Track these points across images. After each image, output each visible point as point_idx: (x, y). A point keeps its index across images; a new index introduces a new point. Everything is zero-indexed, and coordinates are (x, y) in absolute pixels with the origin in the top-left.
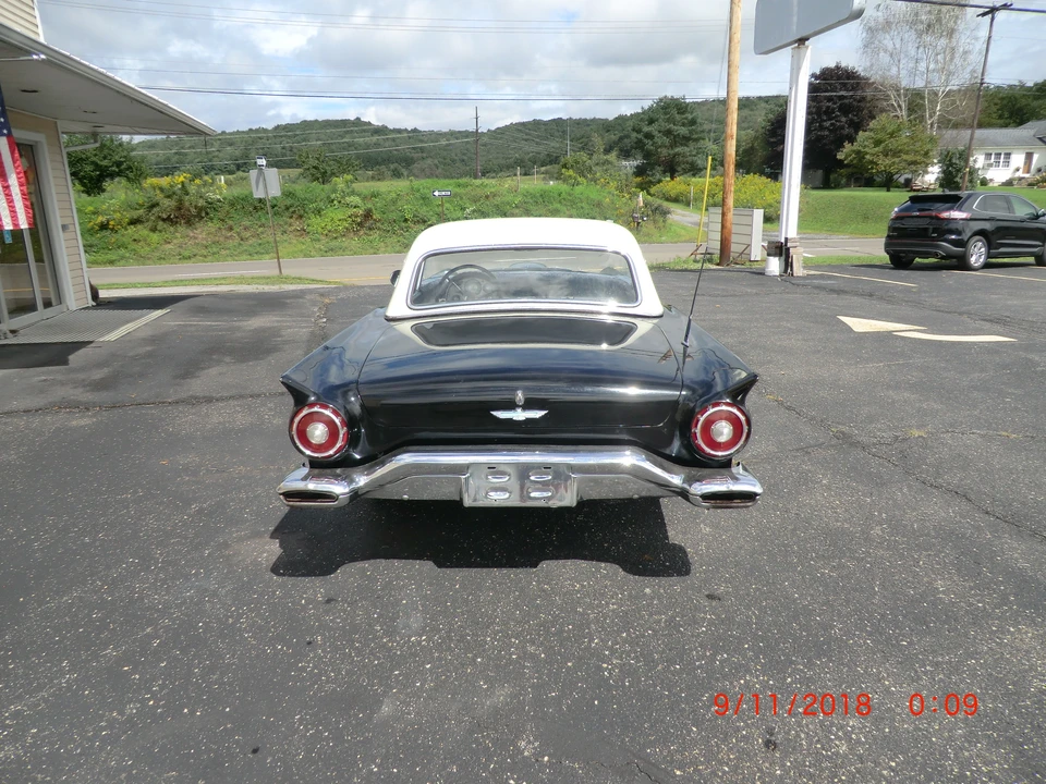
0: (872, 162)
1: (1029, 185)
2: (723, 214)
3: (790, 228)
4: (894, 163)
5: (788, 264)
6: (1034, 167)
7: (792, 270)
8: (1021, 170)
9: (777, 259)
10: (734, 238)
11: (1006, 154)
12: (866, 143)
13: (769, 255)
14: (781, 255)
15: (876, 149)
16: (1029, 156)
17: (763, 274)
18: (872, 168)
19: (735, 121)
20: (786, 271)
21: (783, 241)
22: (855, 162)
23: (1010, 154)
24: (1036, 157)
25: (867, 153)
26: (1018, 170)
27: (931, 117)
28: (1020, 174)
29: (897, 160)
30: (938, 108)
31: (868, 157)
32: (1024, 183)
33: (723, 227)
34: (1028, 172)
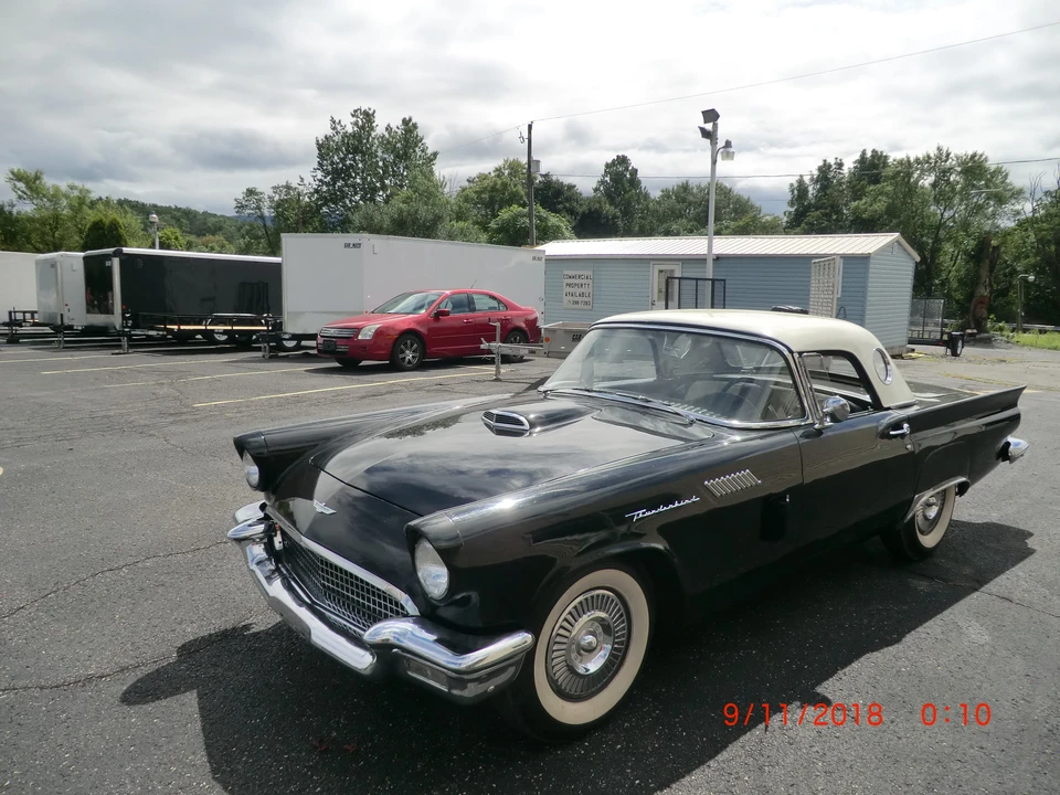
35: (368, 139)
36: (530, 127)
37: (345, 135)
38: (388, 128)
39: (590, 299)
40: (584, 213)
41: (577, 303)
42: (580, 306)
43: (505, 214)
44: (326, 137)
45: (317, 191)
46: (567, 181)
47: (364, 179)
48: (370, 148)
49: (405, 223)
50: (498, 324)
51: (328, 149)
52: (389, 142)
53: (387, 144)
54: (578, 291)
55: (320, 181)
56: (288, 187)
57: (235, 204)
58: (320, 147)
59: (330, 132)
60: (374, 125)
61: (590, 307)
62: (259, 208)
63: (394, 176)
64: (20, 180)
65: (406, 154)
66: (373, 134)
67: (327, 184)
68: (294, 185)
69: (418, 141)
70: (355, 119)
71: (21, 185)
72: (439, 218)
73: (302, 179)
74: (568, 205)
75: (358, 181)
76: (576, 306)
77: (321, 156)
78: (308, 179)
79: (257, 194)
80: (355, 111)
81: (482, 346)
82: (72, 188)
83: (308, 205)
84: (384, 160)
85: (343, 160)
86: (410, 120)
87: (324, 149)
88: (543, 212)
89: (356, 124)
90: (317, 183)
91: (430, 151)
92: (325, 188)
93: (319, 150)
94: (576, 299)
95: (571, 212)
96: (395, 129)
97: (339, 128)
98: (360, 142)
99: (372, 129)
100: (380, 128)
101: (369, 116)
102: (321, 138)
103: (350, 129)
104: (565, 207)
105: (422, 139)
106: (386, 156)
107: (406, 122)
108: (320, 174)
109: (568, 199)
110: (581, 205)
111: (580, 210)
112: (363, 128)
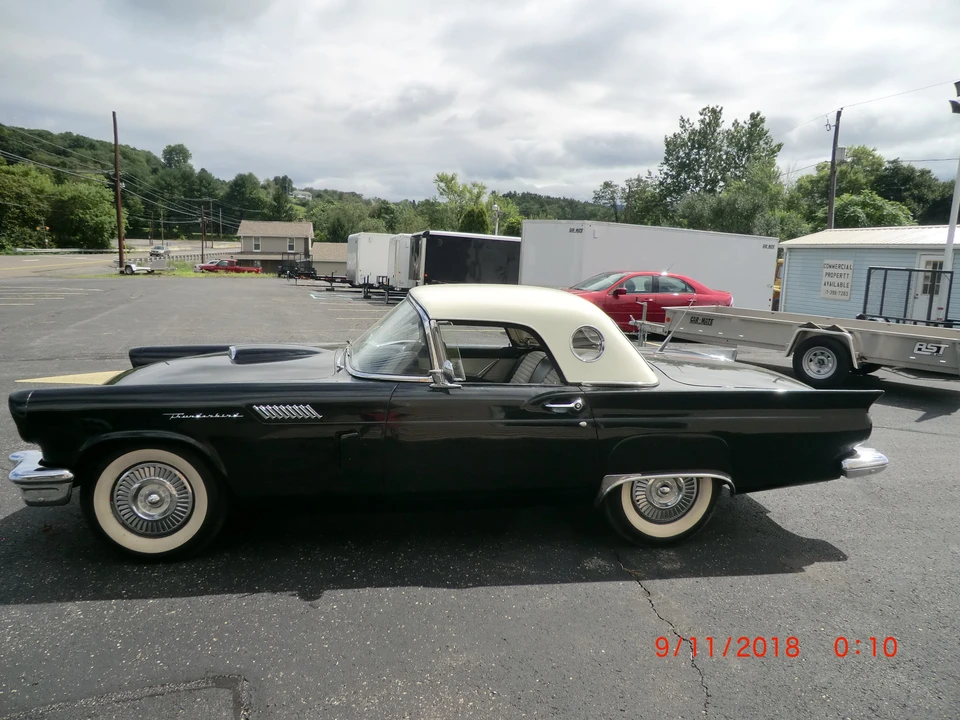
35: (713, 134)
36: (839, 114)
37: (693, 132)
38: (736, 124)
39: (848, 290)
40: (934, 200)
41: (834, 293)
42: (838, 296)
43: (837, 203)
44: (675, 136)
45: (661, 183)
46: (918, 167)
47: (706, 171)
48: (714, 143)
49: (722, 213)
50: (645, 304)
51: (675, 145)
52: (733, 137)
53: (731, 138)
54: (835, 280)
55: (666, 174)
56: (639, 180)
57: (593, 195)
58: (668, 144)
59: (678, 130)
60: (721, 121)
61: (847, 298)
62: (613, 198)
63: (736, 168)
64: (442, 181)
65: (749, 147)
66: (718, 130)
67: (672, 177)
68: (644, 179)
69: (762, 134)
70: (702, 117)
71: (442, 185)
72: (759, 207)
73: (650, 173)
74: (916, 192)
75: (701, 173)
76: (833, 296)
77: (669, 152)
78: (655, 172)
79: (611, 187)
80: (704, 109)
81: (630, 323)
82: (474, 185)
83: (653, 196)
84: (727, 153)
85: (688, 155)
86: (758, 114)
87: (672, 145)
88: (879, 200)
89: (702, 121)
90: (663, 176)
91: (774, 144)
92: (669, 181)
93: (667, 146)
94: (834, 289)
95: (920, 199)
96: (742, 123)
97: (687, 126)
98: (705, 138)
99: (718, 125)
100: (726, 124)
101: (716, 113)
102: (670, 135)
103: (697, 126)
104: (912, 195)
105: (767, 132)
106: (729, 149)
107: (753, 117)
108: (666, 168)
109: (918, 186)
110: (933, 191)
111: (931, 197)
112: (709, 124)
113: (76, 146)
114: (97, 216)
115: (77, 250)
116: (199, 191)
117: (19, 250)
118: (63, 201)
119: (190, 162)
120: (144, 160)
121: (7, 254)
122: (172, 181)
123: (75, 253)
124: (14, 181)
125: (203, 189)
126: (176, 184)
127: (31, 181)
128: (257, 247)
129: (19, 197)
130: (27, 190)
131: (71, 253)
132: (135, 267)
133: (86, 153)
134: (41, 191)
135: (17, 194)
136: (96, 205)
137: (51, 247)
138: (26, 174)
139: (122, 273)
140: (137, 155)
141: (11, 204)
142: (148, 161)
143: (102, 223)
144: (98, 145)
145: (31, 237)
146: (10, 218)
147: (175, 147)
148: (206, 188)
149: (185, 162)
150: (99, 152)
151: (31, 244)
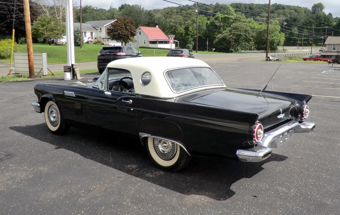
0: (42, 33)
1: (94, 43)
2: (29, 56)
3: (72, 60)
4: (51, 34)
5: (74, 75)
6: (94, 37)
7: (76, 77)
8: (90, 38)
9: (69, 73)
10: (35, 66)
11: (84, 32)
12: (38, 25)
13: (65, 72)
14: (70, 71)
15: (43, 28)
16: (92, 33)
17: (63, 80)
18: (42, 36)
19: (29, 15)
20: (73, 77)
21: (70, 65)
22: (35, 33)
23: (86, 32)
24: (94, 34)
25: (39, 30)
26: (89, 38)
27: (58, 16)
28: (90, 39)
29: (52, 33)
30: (61, 14)
31: (40, 31)
32: (92, 43)
33: (29, 61)
34: (92, 39)
113: (277, 9)
114: (273, 37)
115: (264, 51)
116: (323, 24)
117: (243, 51)
118: (261, 32)
119: (323, 10)
120: (303, 12)
121: (239, 53)
122: (312, 20)
123: (262, 52)
124: (245, 25)
125: (326, 23)
126: (313, 21)
127: (251, 25)
128: (334, 49)
129: (246, 31)
130: (249, 28)
131: (261, 52)
132: (271, 58)
133: (281, 11)
134: (254, 28)
135: (245, 30)
136: (272, 33)
137: (254, 50)
138: (250, 22)
139: (267, 60)
140: (301, 9)
141: (242, 34)
142: (305, 12)
143: (274, 40)
144: (286, 7)
145: (248, 46)
146: (242, 39)
147: (317, 4)
148: (327, 22)
149: (321, 10)
150: (286, 10)
151: (247, 49)
